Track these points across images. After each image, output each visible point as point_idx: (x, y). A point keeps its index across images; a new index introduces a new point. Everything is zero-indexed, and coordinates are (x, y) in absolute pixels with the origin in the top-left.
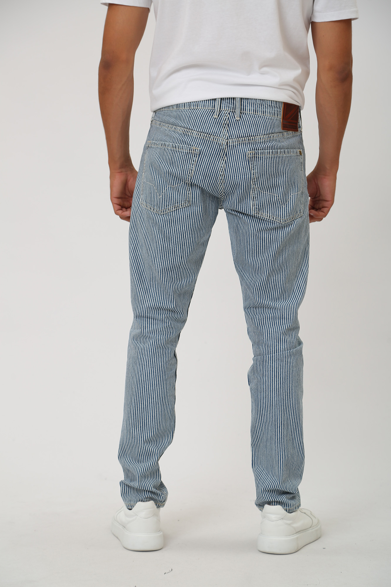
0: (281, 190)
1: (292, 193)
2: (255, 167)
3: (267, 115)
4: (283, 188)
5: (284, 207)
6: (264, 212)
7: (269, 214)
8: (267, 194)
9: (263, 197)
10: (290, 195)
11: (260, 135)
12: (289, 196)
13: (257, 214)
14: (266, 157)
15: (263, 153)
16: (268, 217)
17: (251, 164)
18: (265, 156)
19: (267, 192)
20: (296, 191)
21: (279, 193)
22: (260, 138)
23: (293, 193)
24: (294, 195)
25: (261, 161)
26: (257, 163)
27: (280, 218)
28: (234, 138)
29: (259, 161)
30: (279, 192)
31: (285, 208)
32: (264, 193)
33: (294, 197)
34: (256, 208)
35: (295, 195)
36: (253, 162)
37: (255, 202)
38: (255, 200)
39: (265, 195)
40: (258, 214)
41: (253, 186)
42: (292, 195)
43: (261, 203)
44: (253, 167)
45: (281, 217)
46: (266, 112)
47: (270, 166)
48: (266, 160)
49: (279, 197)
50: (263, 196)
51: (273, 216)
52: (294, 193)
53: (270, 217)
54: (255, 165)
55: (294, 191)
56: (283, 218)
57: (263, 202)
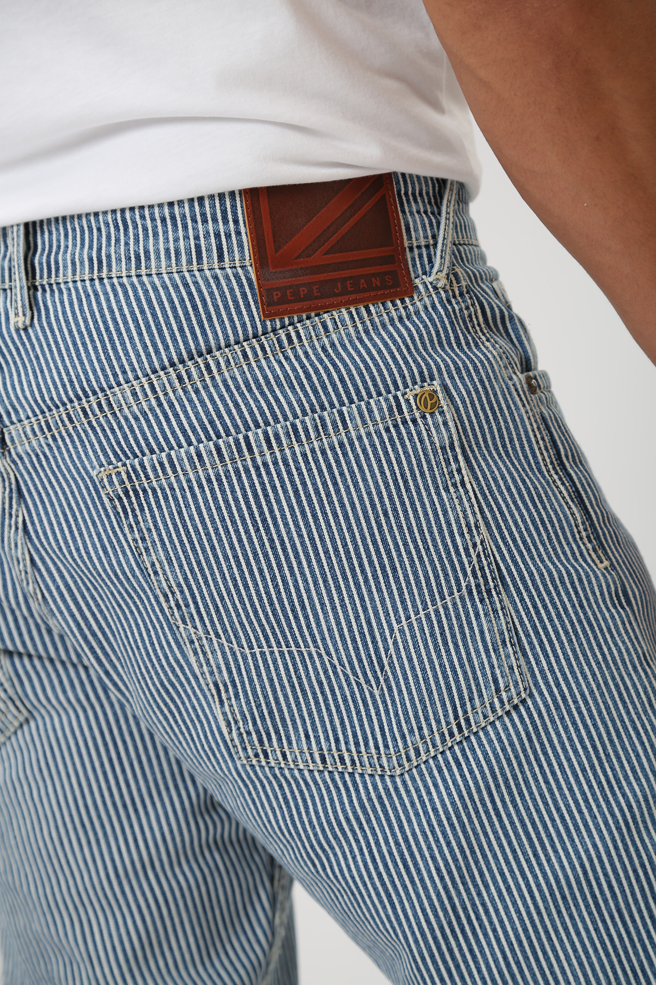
0: (327, 621)
1: (399, 622)
2: (151, 536)
3: (159, 267)
4: (334, 608)
5: (377, 693)
6: (290, 743)
7: (318, 743)
8: (272, 653)
9: (259, 675)
10: (392, 630)
11: (130, 376)
12: (385, 640)
13: (262, 756)
14: (189, 481)
15: (167, 465)
16: (314, 762)
17: (130, 526)
18: (182, 477)
19: (270, 646)
20: (414, 606)
21: (323, 639)
22: (134, 394)
23: (403, 619)
24: (410, 626)
25: (169, 507)
26: (153, 517)
27: (373, 751)
28: (28, 418)
29: (159, 507)
30: (321, 633)
31: (382, 695)
32: (258, 656)
33: (413, 637)
34: (249, 733)
35: (415, 623)
36: (135, 516)
37: (231, 706)
38: (229, 699)
39: (265, 661)
40: (266, 756)
41: (182, 629)
42: (402, 631)
43: (259, 706)
44: (143, 539)
45: (377, 747)
46: (148, 258)
47: (223, 520)
48: (194, 496)
49: (328, 654)
50: (257, 667)
51: (339, 750)
52: (408, 618)
53: (324, 760)
54: (149, 530)
55: (405, 609)
56: (386, 746)
57: (266, 697)
